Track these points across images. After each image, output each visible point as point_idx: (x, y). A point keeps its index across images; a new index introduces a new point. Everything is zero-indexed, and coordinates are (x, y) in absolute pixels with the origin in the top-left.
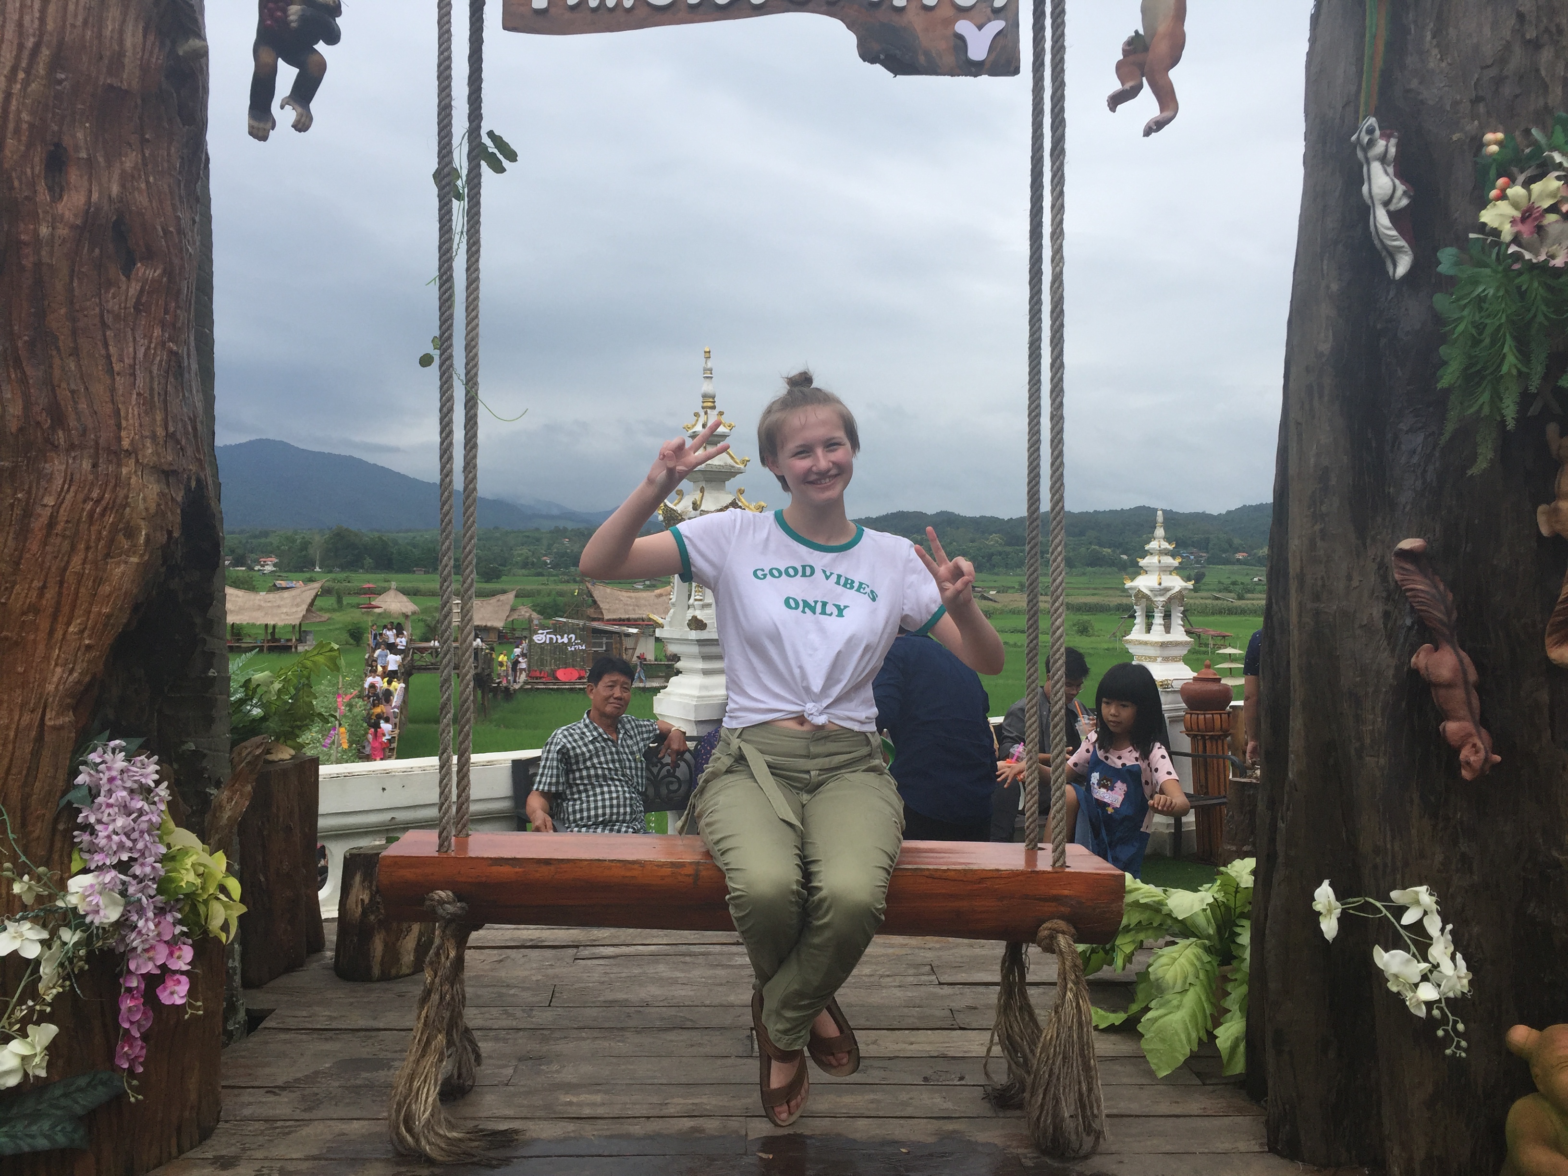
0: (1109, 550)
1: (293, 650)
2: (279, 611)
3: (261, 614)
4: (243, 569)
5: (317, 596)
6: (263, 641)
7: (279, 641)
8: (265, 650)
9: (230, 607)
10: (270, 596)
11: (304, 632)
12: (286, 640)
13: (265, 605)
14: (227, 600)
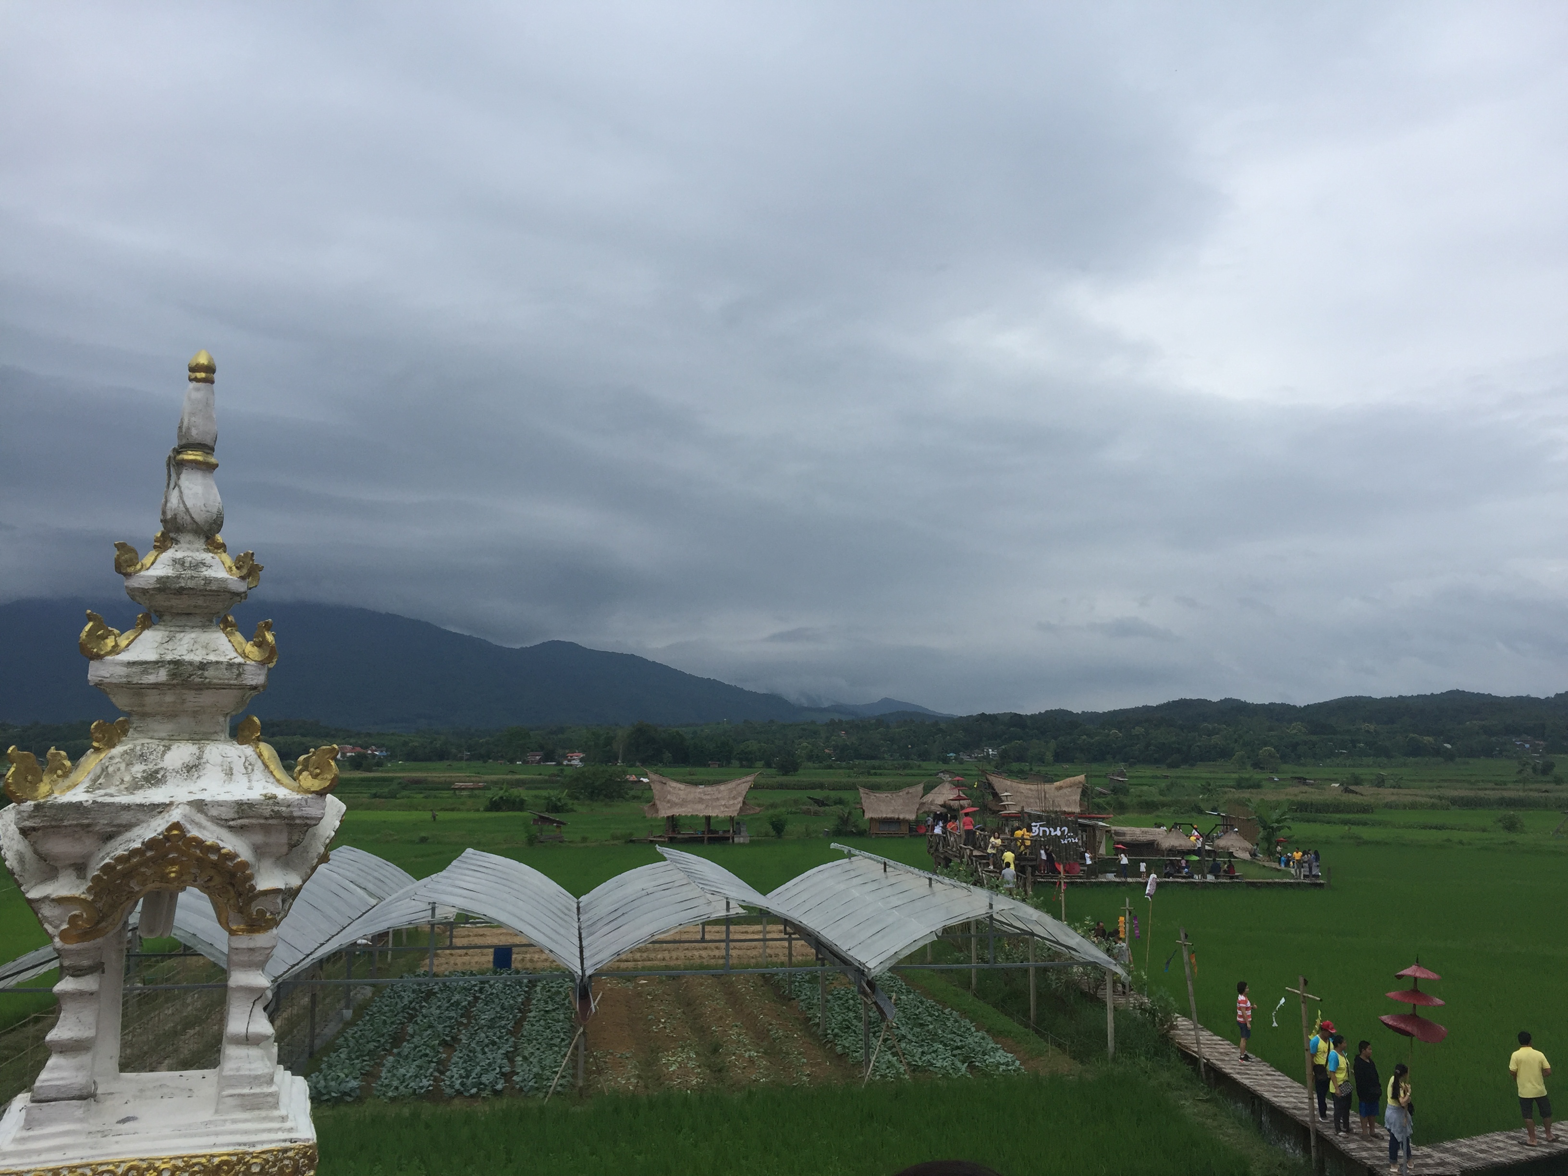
0: (1431, 739)
1: (731, 841)
2: (718, 803)
3: (703, 806)
4: (554, 763)
5: (750, 788)
6: (703, 833)
7: (717, 832)
8: (705, 842)
9: (674, 799)
10: (709, 789)
11: (738, 823)
12: (725, 832)
13: (704, 797)
14: (669, 792)
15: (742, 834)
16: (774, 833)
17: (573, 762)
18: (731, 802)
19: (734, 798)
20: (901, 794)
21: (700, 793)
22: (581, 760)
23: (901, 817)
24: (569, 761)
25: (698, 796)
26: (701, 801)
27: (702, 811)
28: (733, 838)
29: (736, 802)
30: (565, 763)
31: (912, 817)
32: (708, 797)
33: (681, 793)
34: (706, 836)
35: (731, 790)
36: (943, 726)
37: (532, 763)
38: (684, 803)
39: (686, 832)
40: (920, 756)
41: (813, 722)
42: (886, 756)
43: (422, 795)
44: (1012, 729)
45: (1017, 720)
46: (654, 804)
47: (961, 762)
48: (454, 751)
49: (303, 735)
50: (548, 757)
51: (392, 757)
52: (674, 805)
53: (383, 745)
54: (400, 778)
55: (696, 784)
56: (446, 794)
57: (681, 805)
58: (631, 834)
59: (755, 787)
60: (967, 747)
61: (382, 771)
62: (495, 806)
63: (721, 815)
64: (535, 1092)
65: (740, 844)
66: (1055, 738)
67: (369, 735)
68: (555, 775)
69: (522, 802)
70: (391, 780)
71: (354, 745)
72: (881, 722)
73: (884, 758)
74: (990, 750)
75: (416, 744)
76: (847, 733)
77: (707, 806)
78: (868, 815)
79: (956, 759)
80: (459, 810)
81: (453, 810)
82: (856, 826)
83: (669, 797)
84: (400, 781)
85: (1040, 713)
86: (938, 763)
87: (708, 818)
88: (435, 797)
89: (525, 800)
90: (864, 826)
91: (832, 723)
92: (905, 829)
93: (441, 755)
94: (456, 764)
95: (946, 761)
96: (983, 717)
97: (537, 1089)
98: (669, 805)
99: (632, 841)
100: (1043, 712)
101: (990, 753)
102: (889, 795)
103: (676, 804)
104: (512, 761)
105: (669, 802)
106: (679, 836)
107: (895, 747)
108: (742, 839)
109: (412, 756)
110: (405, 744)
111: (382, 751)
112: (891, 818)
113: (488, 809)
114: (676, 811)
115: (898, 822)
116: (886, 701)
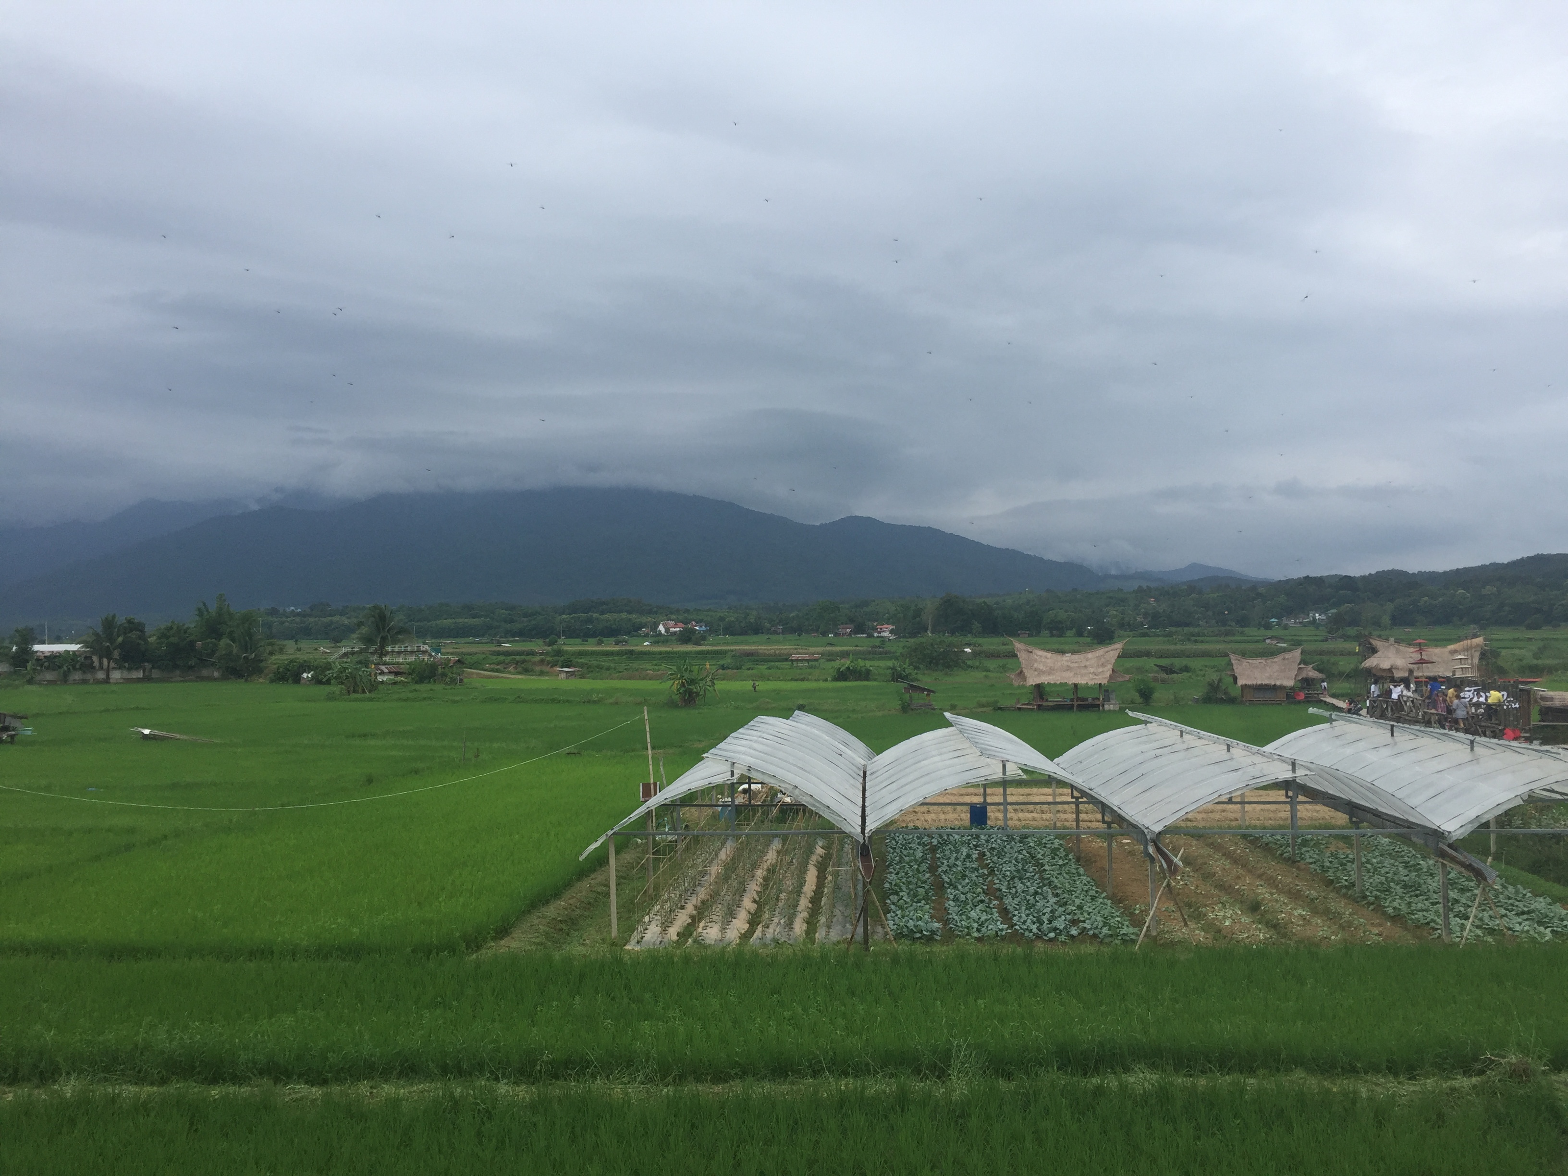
1: (1101, 708)
2: (1086, 671)
3: (1071, 674)
4: (864, 635)
5: (1119, 657)
6: (1072, 700)
7: (1087, 699)
8: (1075, 708)
9: (1041, 667)
10: (1076, 657)
11: (1106, 691)
12: (1094, 699)
13: (1072, 665)
14: (1036, 660)
15: (1112, 702)
16: (1141, 700)
17: (883, 634)
18: (1101, 670)
19: (1103, 665)
20: (1275, 660)
21: (1067, 661)
22: (891, 632)
23: (1278, 683)
24: (879, 633)
25: (1066, 664)
26: (1069, 669)
27: (1071, 679)
28: (1103, 706)
29: (1105, 669)
30: (876, 635)
31: (1290, 683)
32: (1076, 665)
33: (1049, 661)
34: (1076, 704)
35: (1099, 658)
36: (1262, 590)
37: (843, 635)
38: (1051, 671)
39: (1053, 700)
40: (1238, 622)
41: (1120, 590)
42: (1201, 623)
43: (765, 667)
44: (1341, 592)
45: (1347, 583)
46: (1021, 672)
47: (1286, 627)
48: (767, 625)
49: (629, 612)
50: (859, 629)
51: (713, 630)
52: (1041, 672)
53: (701, 621)
54: (732, 651)
55: (1062, 652)
56: (787, 665)
57: (1049, 673)
58: (997, 702)
59: (1123, 656)
60: (1289, 611)
61: (706, 645)
62: (842, 676)
63: (1091, 683)
64: (1110, 939)
65: (1110, 711)
66: (1392, 601)
67: (687, 611)
68: (876, 647)
69: (868, 672)
70: (723, 653)
71: (677, 622)
72: (1192, 588)
73: (1199, 625)
74: (1317, 615)
75: (732, 619)
76: (1157, 600)
77: (1076, 674)
78: (1240, 682)
79: (1278, 624)
80: (808, 680)
81: (802, 680)
82: (1225, 693)
83: (1036, 665)
84: (733, 653)
85: (1370, 574)
86: (1259, 629)
87: (1076, 685)
88: (778, 668)
89: (870, 670)
90: (1235, 692)
91: (1140, 590)
92: (1282, 696)
93: (756, 630)
94: (774, 637)
95: (1268, 627)
96: (1308, 580)
97: (1111, 936)
98: (1036, 673)
99: (1000, 708)
100: (1373, 572)
101: (1317, 618)
102: (1263, 661)
103: (1043, 672)
104: (825, 634)
105: (1036, 670)
106: (1045, 704)
107: (1210, 613)
108: (1112, 706)
109: (730, 630)
110: (722, 619)
111: (701, 627)
112: (1266, 685)
113: (835, 679)
114: (1044, 679)
115: (1274, 688)
116: (1193, 567)
